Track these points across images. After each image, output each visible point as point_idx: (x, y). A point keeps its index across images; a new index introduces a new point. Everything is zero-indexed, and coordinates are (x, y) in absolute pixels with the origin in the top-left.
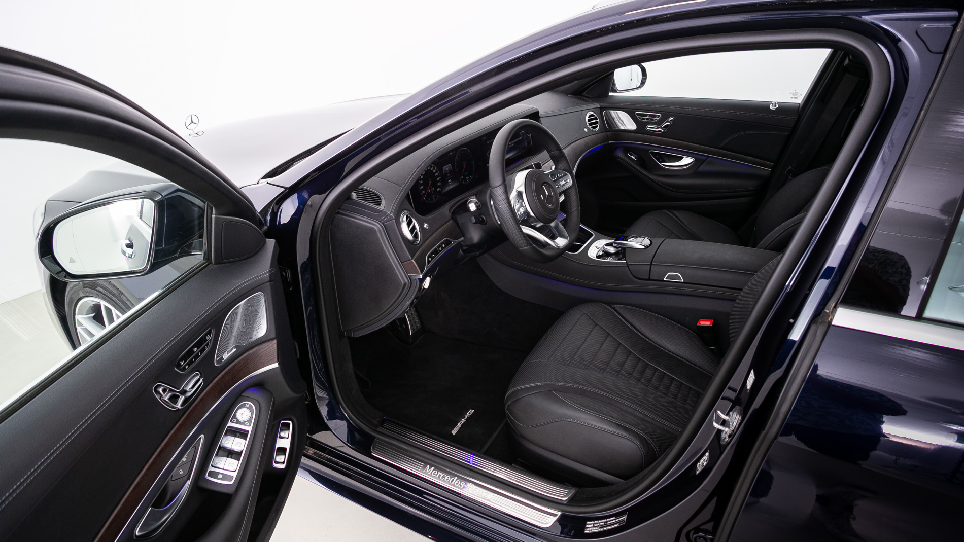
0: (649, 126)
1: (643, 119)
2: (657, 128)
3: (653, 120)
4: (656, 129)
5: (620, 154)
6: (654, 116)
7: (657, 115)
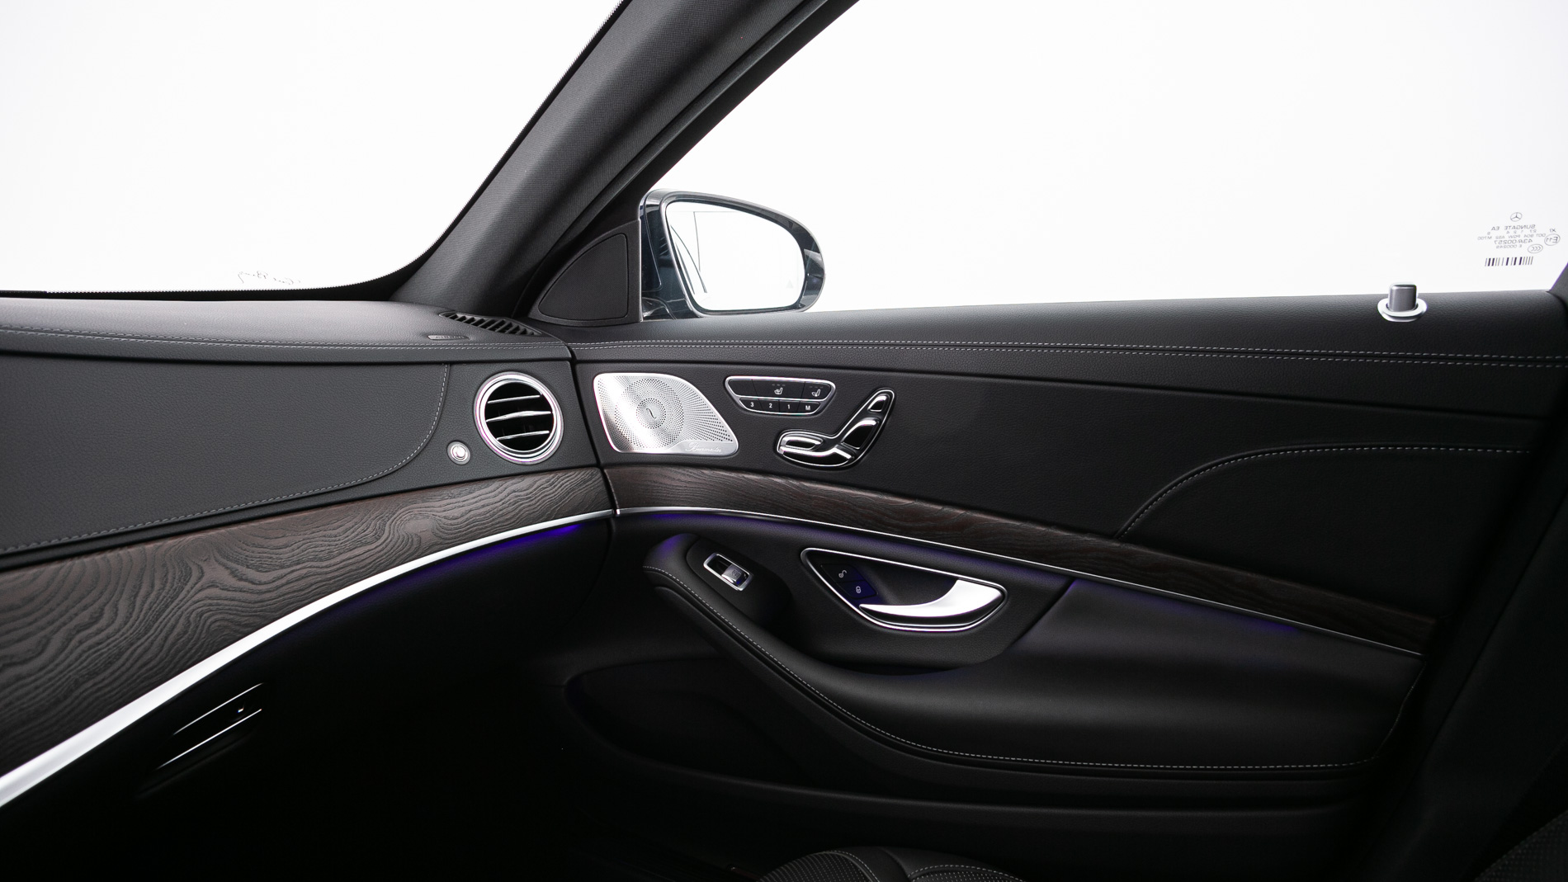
0: (787, 439)
1: (761, 405)
2: (826, 445)
3: (799, 407)
4: (817, 449)
5: (670, 565)
6: (805, 390)
7: (815, 387)
